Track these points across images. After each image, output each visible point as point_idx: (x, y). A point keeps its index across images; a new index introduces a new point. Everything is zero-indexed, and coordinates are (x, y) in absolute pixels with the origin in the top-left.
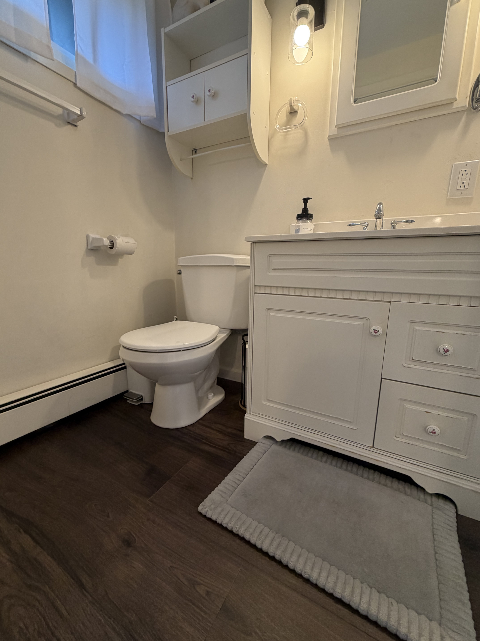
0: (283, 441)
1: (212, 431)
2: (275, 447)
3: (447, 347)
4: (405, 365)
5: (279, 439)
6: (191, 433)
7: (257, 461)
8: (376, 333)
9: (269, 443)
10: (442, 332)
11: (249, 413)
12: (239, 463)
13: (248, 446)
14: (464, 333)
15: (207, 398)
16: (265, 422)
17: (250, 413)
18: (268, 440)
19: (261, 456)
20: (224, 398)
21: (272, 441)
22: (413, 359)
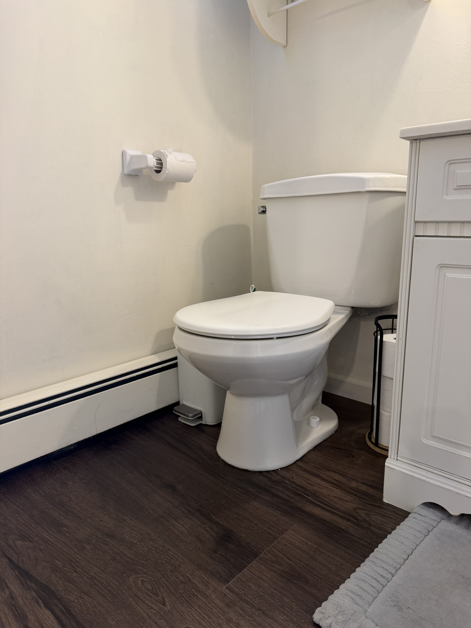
0: (462, 515)
1: (323, 483)
2: (446, 526)
5: (455, 512)
6: (286, 481)
7: (414, 548)
9: (434, 517)
11: (392, 457)
12: (380, 546)
13: (392, 517)
15: (309, 424)
16: (428, 477)
17: (396, 459)
18: (431, 510)
19: (422, 539)
20: (337, 427)
21: (439, 514)
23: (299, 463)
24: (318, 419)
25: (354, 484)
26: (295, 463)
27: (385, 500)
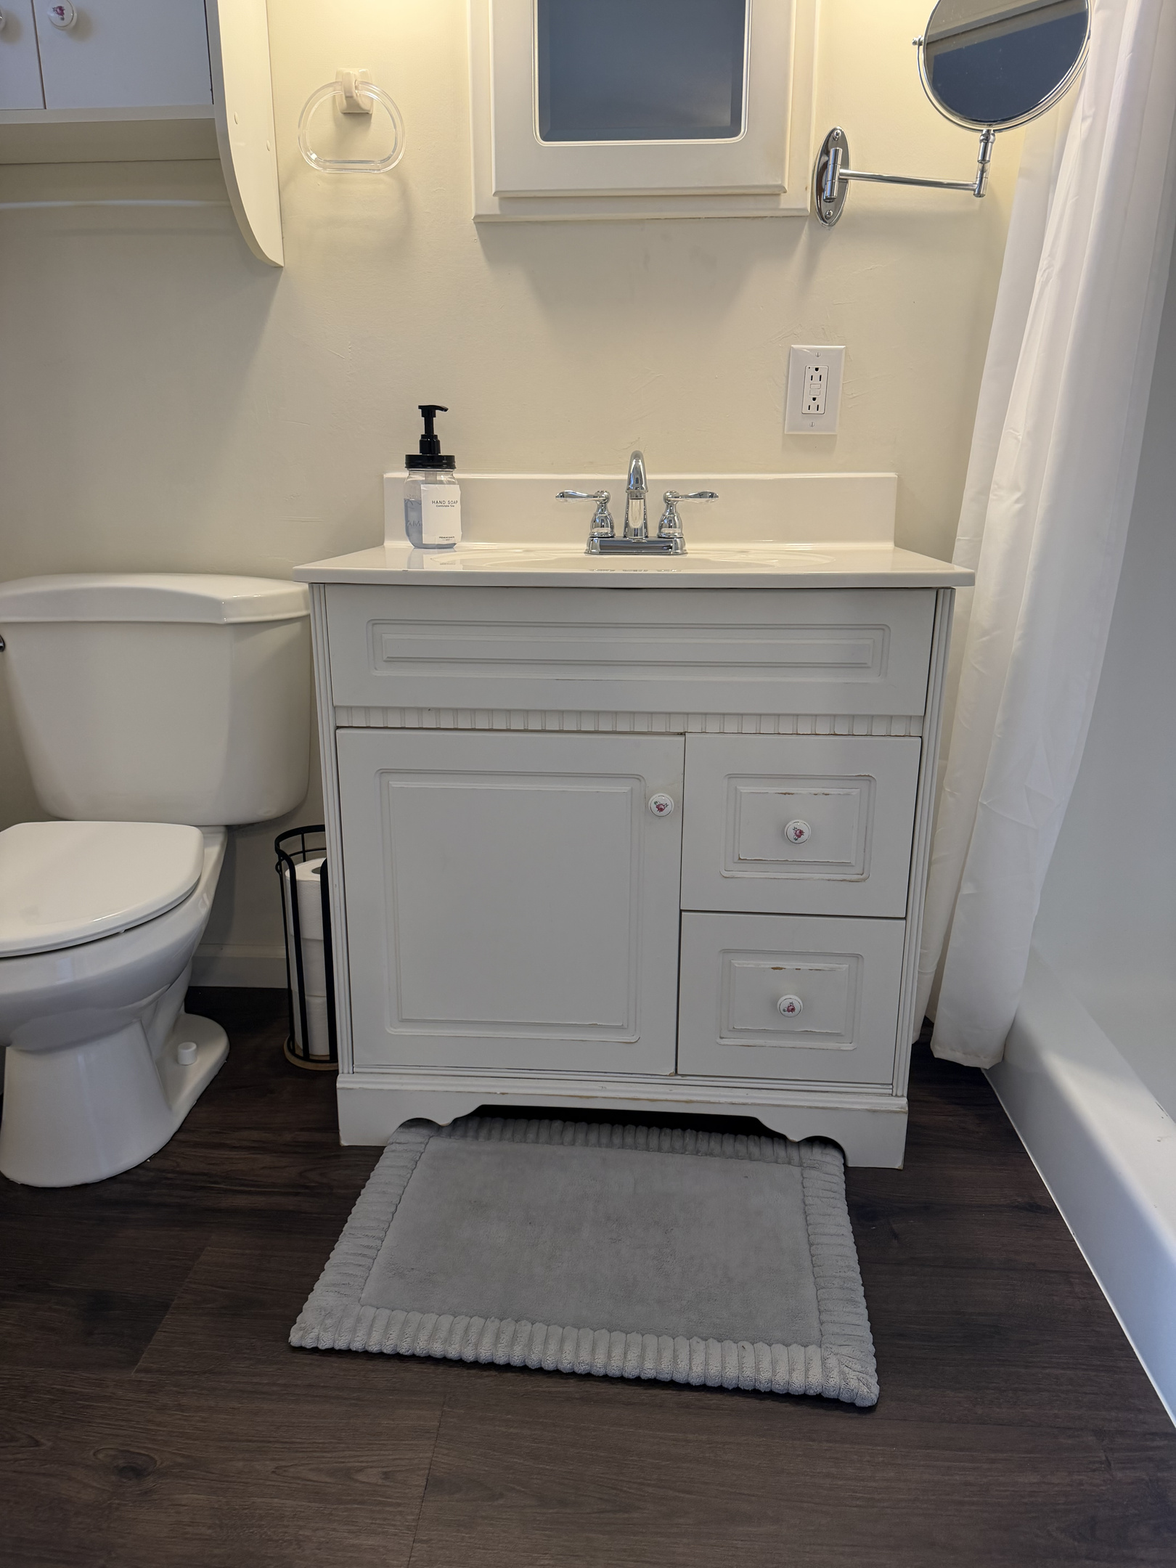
0: (456, 1121)
2: (438, 1144)
3: (801, 825)
4: (726, 874)
5: (444, 1120)
7: (401, 1192)
8: (661, 810)
9: (420, 1139)
10: (789, 794)
11: (346, 1071)
12: (354, 1210)
14: (826, 791)
16: (402, 1084)
17: (351, 1072)
18: (413, 1130)
19: (409, 1175)
20: (228, 1049)
21: (424, 1132)
22: (740, 859)
23: (181, 1137)
24: (194, 1046)
25: (288, 1137)
26: (172, 1139)
27: (344, 1143)
